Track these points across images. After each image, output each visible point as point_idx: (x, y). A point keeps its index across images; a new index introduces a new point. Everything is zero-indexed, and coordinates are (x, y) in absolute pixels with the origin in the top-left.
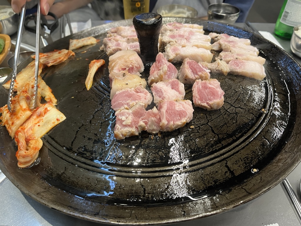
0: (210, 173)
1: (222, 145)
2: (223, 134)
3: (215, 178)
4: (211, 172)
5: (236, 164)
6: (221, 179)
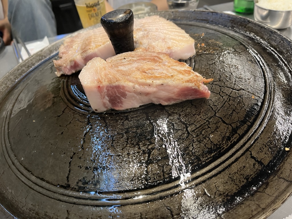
0: (238, 170)
1: (239, 134)
2: (235, 122)
3: (245, 174)
4: (239, 168)
5: (261, 152)
6: (252, 174)
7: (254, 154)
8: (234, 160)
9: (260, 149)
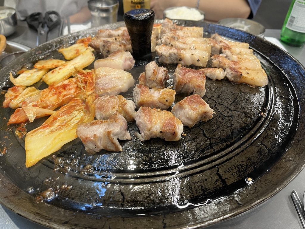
0: (199, 181)
1: (214, 150)
2: (215, 138)
3: (204, 186)
5: (228, 172)
6: (211, 188)
7: (221, 172)
8: (199, 170)
9: (229, 169)
